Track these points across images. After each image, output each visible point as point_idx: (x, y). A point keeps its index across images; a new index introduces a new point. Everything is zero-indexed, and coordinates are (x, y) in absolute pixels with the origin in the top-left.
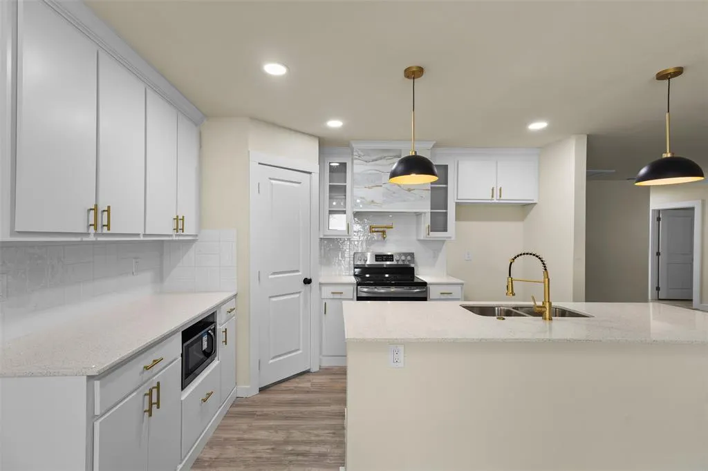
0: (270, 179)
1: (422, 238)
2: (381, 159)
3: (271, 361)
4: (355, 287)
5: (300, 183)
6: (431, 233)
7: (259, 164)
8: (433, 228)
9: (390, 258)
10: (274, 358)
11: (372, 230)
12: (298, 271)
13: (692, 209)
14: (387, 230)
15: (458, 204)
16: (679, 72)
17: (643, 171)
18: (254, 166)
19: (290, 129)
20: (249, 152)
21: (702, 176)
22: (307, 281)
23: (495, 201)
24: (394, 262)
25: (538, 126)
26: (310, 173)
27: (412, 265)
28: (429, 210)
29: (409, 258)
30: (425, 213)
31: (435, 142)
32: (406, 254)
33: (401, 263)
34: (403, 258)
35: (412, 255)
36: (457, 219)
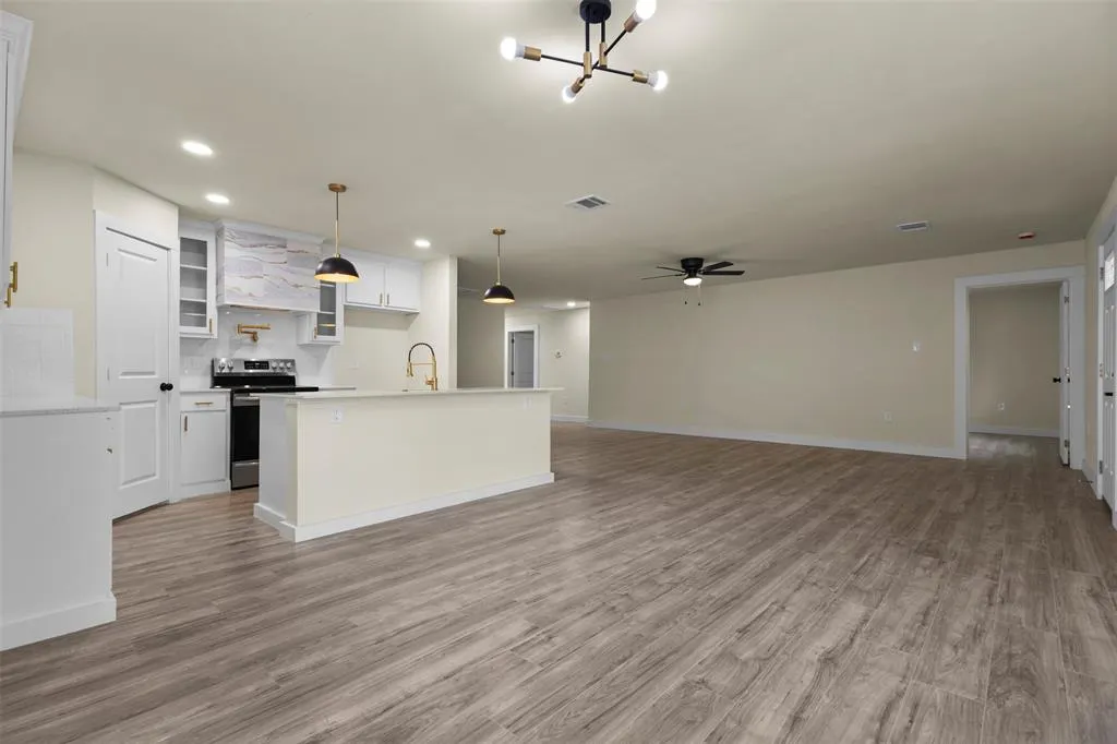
0: (120, 250)
1: (306, 342)
2: (261, 245)
3: (122, 487)
4: (229, 396)
5: (155, 260)
6: (318, 337)
7: (108, 229)
8: (320, 331)
9: (264, 364)
10: (125, 483)
11: (240, 329)
12: (153, 373)
13: (532, 333)
14: (259, 331)
15: (346, 308)
16: (503, 232)
17: (488, 292)
18: (100, 231)
19: (148, 191)
20: (94, 211)
21: (512, 298)
22: (166, 387)
23: (383, 307)
24: (271, 370)
25: (422, 244)
26: (168, 249)
27: (291, 374)
28: (317, 310)
29: (289, 365)
30: (310, 313)
31: (324, 239)
32: (286, 361)
33: (278, 371)
34: (282, 365)
35: (293, 362)
36: (345, 324)
